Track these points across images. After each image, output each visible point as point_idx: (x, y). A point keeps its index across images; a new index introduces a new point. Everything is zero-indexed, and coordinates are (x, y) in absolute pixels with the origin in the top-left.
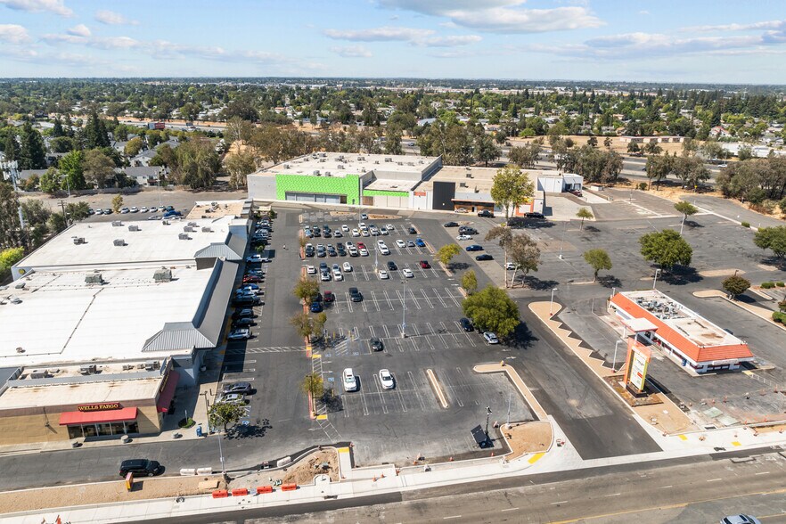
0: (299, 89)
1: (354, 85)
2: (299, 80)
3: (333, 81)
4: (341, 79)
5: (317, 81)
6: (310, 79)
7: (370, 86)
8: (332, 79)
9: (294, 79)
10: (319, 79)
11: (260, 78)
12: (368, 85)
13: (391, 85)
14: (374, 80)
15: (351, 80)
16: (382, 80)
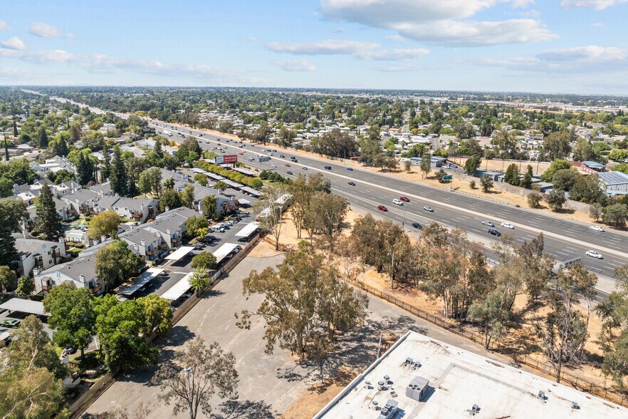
0: (423, 102)
1: (474, 99)
2: (425, 93)
3: (453, 95)
4: (462, 93)
5: (441, 94)
6: (435, 92)
7: (489, 100)
8: (454, 92)
9: (421, 92)
10: (442, 92)
11: (392, 91)
12: (486, 100)
13: (508, 100)
14: (492, 94)
15: (471, 93)
16: (498, 94)
